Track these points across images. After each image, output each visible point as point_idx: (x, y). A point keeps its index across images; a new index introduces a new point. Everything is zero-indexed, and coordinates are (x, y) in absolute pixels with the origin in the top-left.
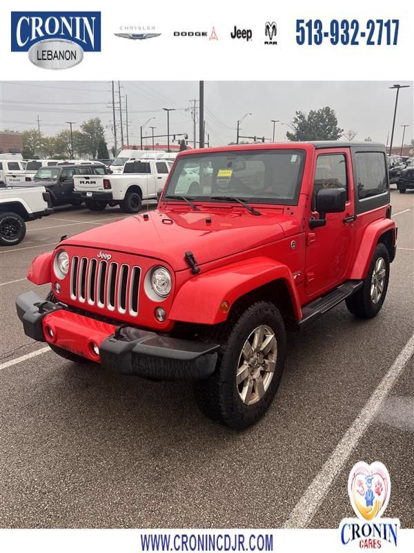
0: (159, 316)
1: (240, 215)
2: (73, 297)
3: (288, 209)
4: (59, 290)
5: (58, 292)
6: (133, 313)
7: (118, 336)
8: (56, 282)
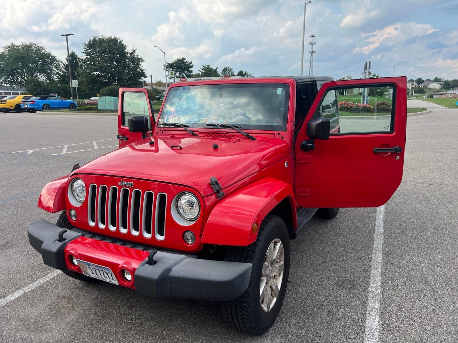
0: (188, 239)
1: (239, 140)
2: (92, 224)
3: (279, 134)
4: (75, 216)
5: (74, 219)
6: (160, 238)
7: (152, 262)
8: (71, 210)
